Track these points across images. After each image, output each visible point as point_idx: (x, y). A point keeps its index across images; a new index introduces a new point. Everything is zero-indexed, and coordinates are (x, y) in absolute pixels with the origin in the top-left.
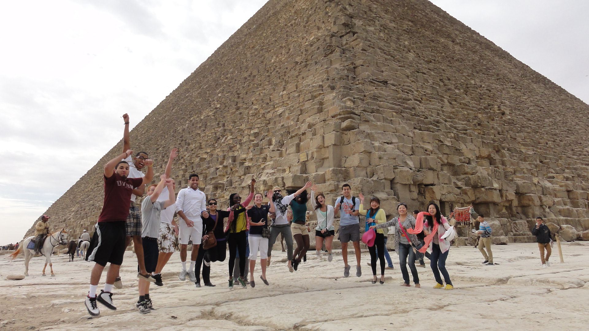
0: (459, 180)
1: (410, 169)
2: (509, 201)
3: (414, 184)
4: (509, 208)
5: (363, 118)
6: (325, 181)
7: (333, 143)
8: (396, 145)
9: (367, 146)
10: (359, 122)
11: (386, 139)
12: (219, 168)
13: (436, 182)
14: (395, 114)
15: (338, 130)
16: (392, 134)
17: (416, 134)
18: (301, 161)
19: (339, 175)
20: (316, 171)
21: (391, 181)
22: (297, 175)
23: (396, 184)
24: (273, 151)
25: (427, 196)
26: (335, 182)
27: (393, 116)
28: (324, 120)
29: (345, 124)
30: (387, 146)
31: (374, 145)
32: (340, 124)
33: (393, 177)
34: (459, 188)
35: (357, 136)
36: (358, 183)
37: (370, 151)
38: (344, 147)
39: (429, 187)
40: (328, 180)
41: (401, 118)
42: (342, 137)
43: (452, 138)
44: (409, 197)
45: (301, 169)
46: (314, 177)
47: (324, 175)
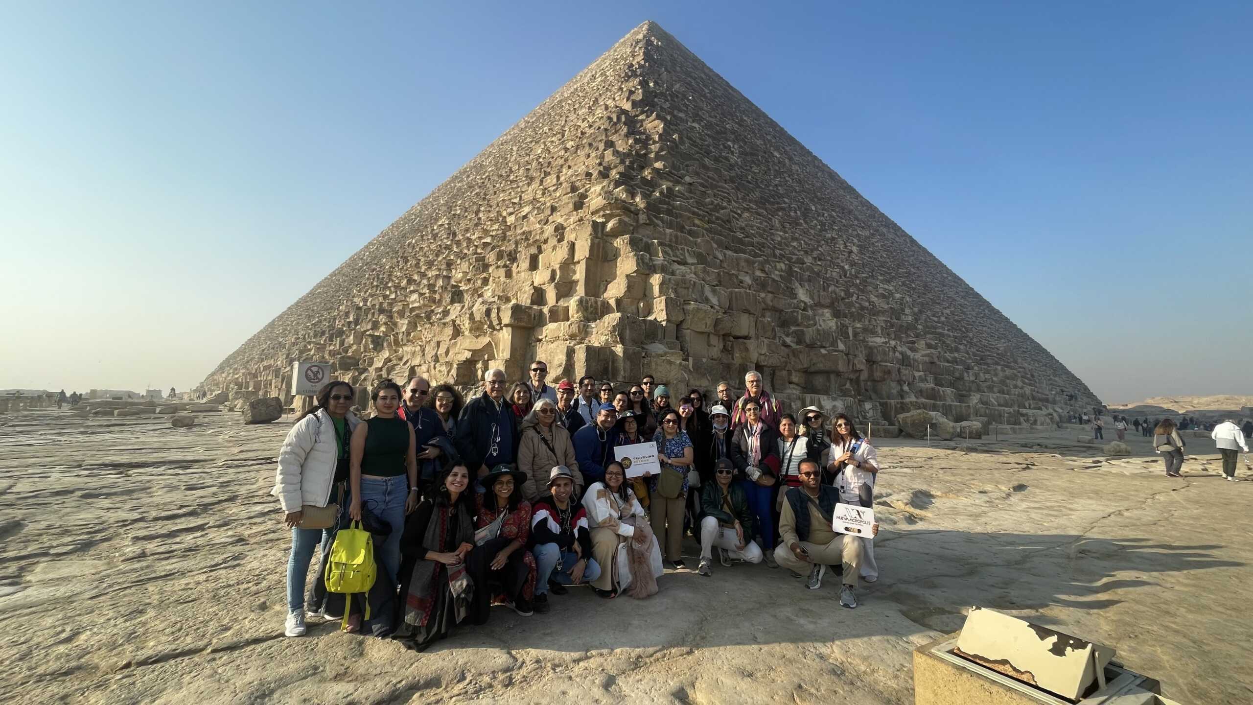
0: (787, 335)
1: (712, 307)
2: (857, 371)
3: (716, 334)
4: (856, 382)
5: (642, 218)
6: (568, 320)
7: (587, 256)
8: (693, 267)
9: (643, 262)
10: (635, 224)
11: (677, 256)
12: (425, 294)
13: (752, 333)
14: (697, 222)
15: (600, 235)
16: (688, 250)
17: (727, 256)
18: (536, 284)
19: (590, 310)
20: (557, 302)
21: (678, 326)
22: (522, 306)
23: (685, 331)
24: (498, 267)
25: (737, 355)
26: (581, 321)
27: (694, 225)
28: (581, 220)
29: (610, 225)
30: (676, 266)
31: (654, 263)
32: (604, 225)
33: (681, 319)
34: (788, 346)
35: (629, 247)
36: (615, 323)
37: (647, 272)
38: (606, 264)
39: (741, 340)
40: (573, 317)
41: (706, 229)
42: (603, 248)
43: (782, 270)
44: (707, 356)
45: (533, 298)
46: (550, 311)
47: (567, 308)
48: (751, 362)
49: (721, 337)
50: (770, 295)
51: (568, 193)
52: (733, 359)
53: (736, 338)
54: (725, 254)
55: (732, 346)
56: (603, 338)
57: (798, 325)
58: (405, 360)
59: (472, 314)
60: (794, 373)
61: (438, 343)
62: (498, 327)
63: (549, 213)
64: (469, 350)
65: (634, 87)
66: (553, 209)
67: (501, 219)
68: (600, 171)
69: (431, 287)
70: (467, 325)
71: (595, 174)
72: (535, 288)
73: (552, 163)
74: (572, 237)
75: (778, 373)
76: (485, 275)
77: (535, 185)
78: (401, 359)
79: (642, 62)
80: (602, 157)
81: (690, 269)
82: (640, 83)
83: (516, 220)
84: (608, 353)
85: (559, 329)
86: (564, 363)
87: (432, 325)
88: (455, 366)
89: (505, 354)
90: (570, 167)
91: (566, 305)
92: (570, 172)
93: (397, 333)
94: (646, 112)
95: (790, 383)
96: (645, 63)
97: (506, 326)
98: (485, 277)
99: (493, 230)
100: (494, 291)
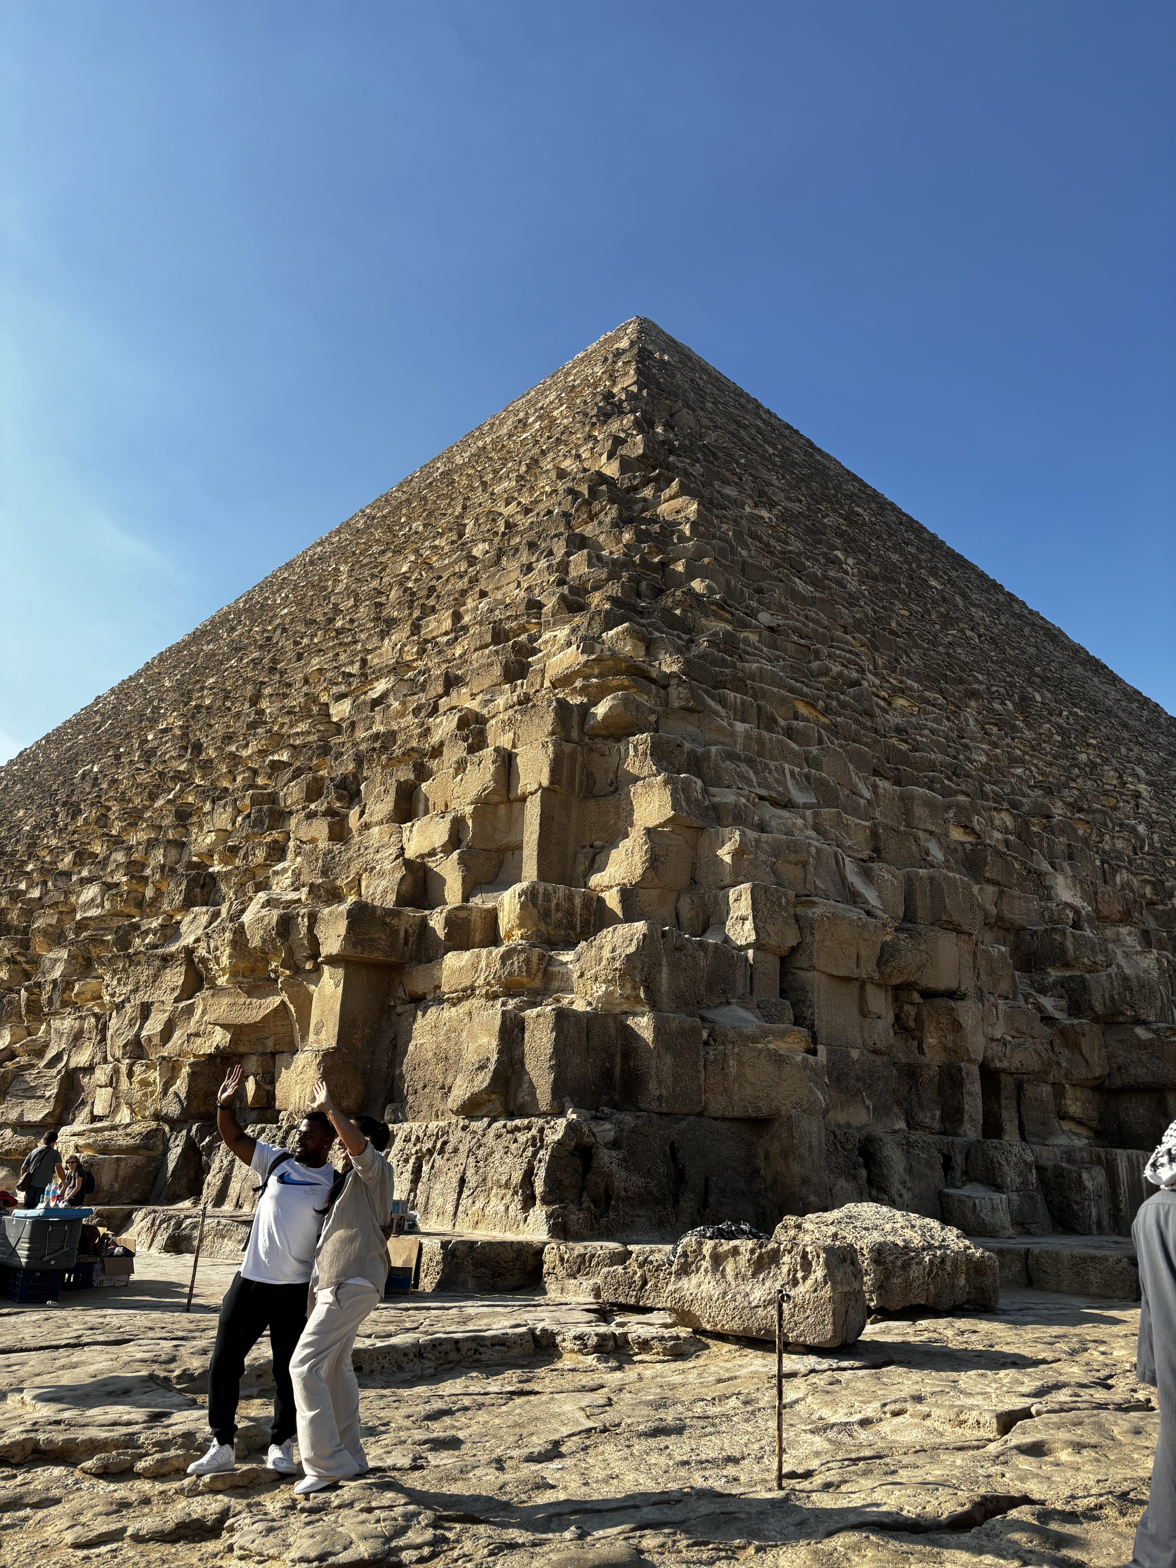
0: (1044, 992)
1: (868, 913)
3: (883, 982)
5: (677, 696)
6: (495, 941)
7: (545, 783)
8: (809, 813)
9: (688, 799)
10: (660, 709)
11: (767, 787)
12: (117, 885)
13: (968, 985)
14: (803, 709)
15: (575, 734)
16: (792, 773)
17: (881, 791)
18: (410, 854)
19: (556, 916)
20: (466, 898)
21: (783, 960)
22: (374, 908)
23: (802, 974)
24: (311, 816)
25: (931, 1041)
26: (533, 946)
27: (796, 716)
28: (524, 701)
29: (601, 710)
30: (769, 812)
31: (716, 800)
32: (584, 710)
33: (792, 942)
34: (1048, 1020)
35: (649, 761)
36: (632, 949)
37: (699, 823)
38: (591, 803)
39: (941, 1002)
40: (509, 935)
41: (825, 727)
42: (584, 766)
43: (1006, 831)
44: (860, 1041)
45: (404, 887)
46: (449, 922)
47: (492, 916)
48: (970, 1060)
49: (890, 993)
50: (991, 889)
51: (486, 646)
52: (922, 1052)
53: (928, 994)
54: (875, 786)
55: (918, 1019)
56: (600, 990)
57: (1067, 965)
58: (51, 1053)
59: (240, 932)
60: (1069, 1091)
61: (145, 1010)
62: (309, 966)
63: (440, 690)
64: (224, 1026)
65: (624, 431)
66: (451, 682)
67: (315, 709)
68: (563, 597)
69: (134, 869)
70: (225, 961)
71: (550, 603)
72: (408, 863)
73: (439, 589)
74: (505, 741)
75: (1030, 1091)
76: (276, 835)
77: (399, 635)
78: (40, 1053)
79: (634, 389)
80: (563, 567)
81: (803, 817)
82: (637, 424)
83: (357, 708)
84: (612, 1032)
85: (475, 967)
86: (494, 1057)
87: (131, 962)
88: (185, 1070)
89: (323, 1035)
90: (483, 594)
91: (489, 905)
92: (483, 605)
93: (39, 985)
94: (656, 479)
95: (1063, 1116)
96: (640, 390)
97: (332, 961)
98: (275, 842)
99: (297, 734)
100: (297, 874)
